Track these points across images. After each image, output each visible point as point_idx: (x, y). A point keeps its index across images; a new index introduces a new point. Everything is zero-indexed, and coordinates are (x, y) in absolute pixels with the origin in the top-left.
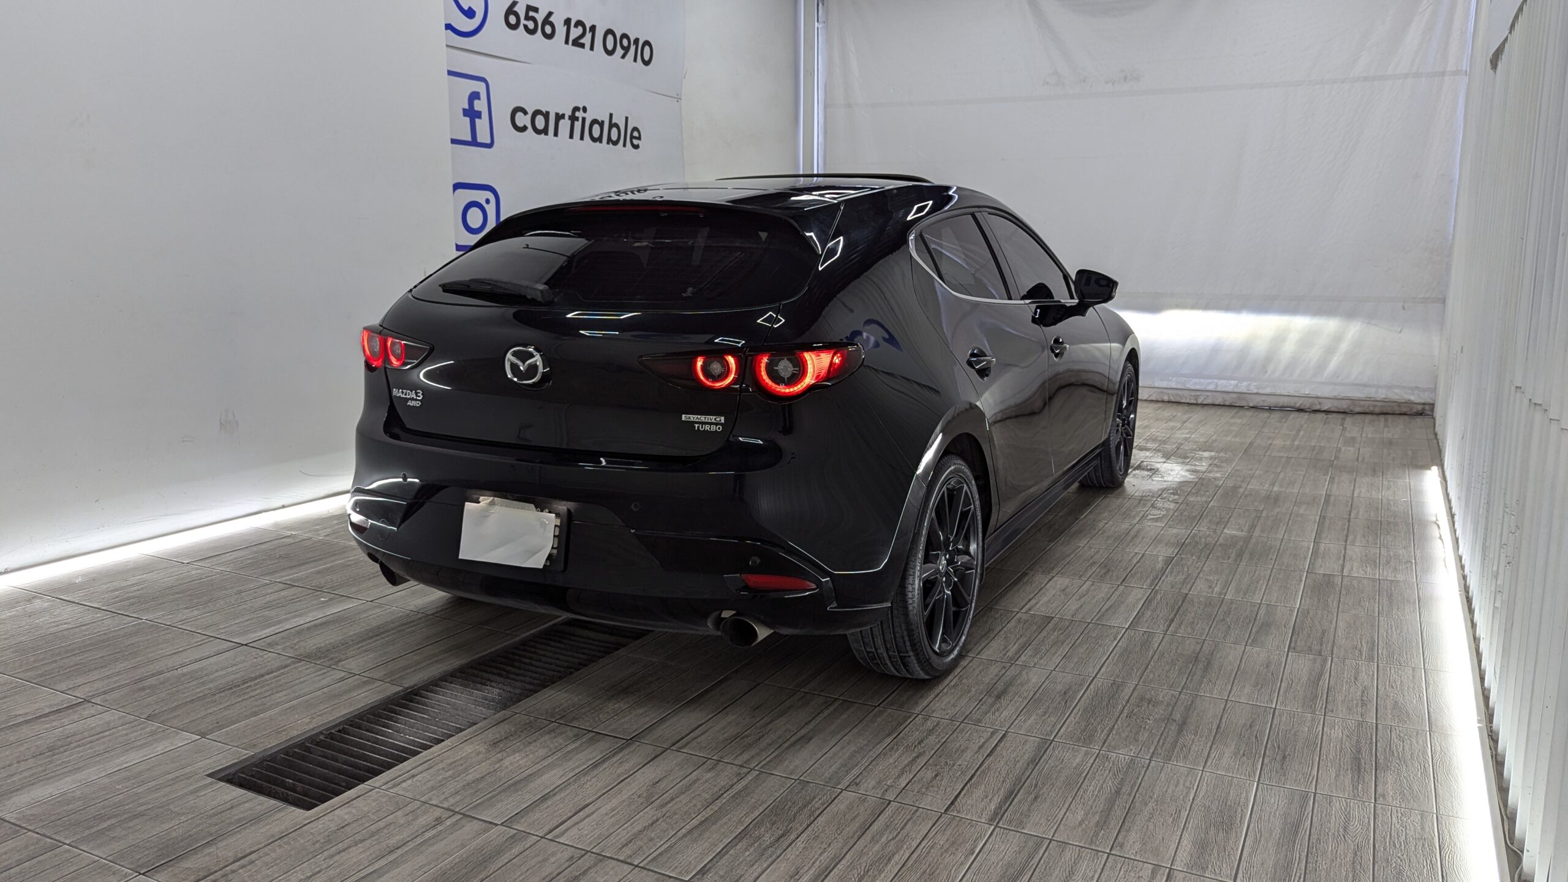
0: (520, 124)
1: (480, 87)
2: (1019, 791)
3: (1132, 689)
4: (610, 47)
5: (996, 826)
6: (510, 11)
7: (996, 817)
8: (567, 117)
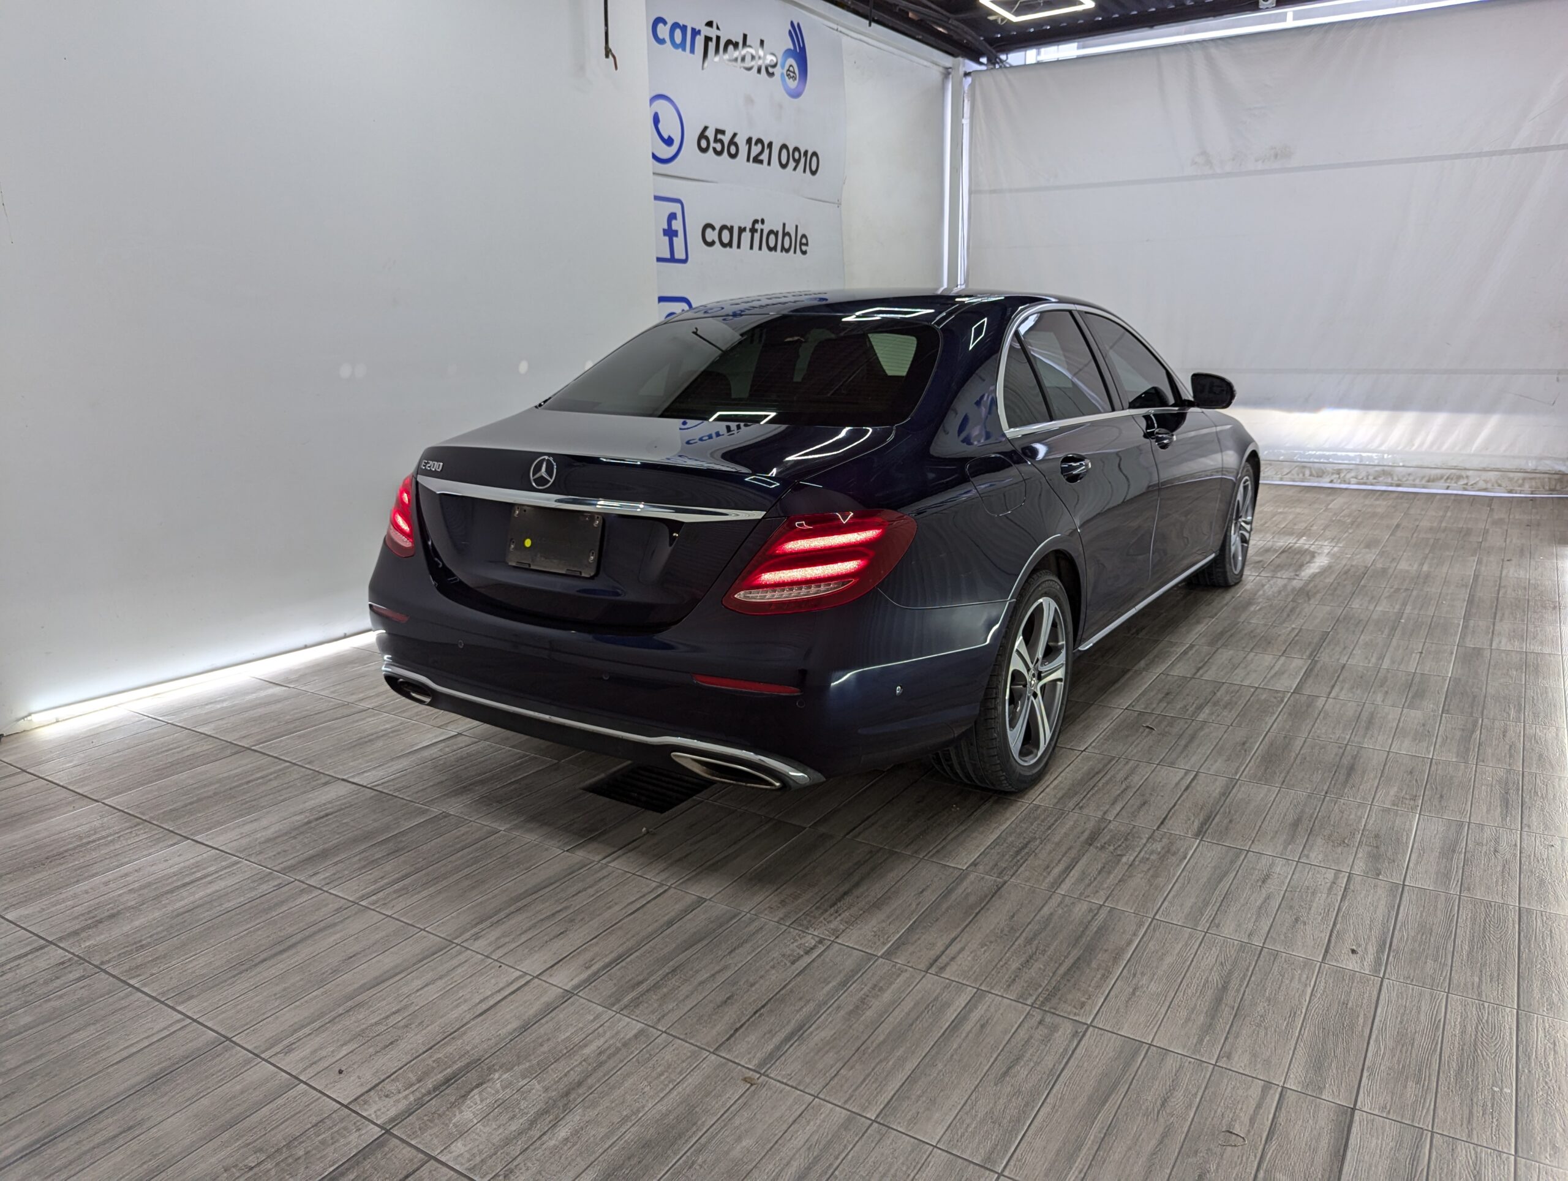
0: (709, 240)
1: (676, 208)
2: (1215, 816)
3: (1302, 742)
4: (784, 161)
5: (1201, 840)
6: (702, 136)
7: (1200, 833)
8: (748, 230)
